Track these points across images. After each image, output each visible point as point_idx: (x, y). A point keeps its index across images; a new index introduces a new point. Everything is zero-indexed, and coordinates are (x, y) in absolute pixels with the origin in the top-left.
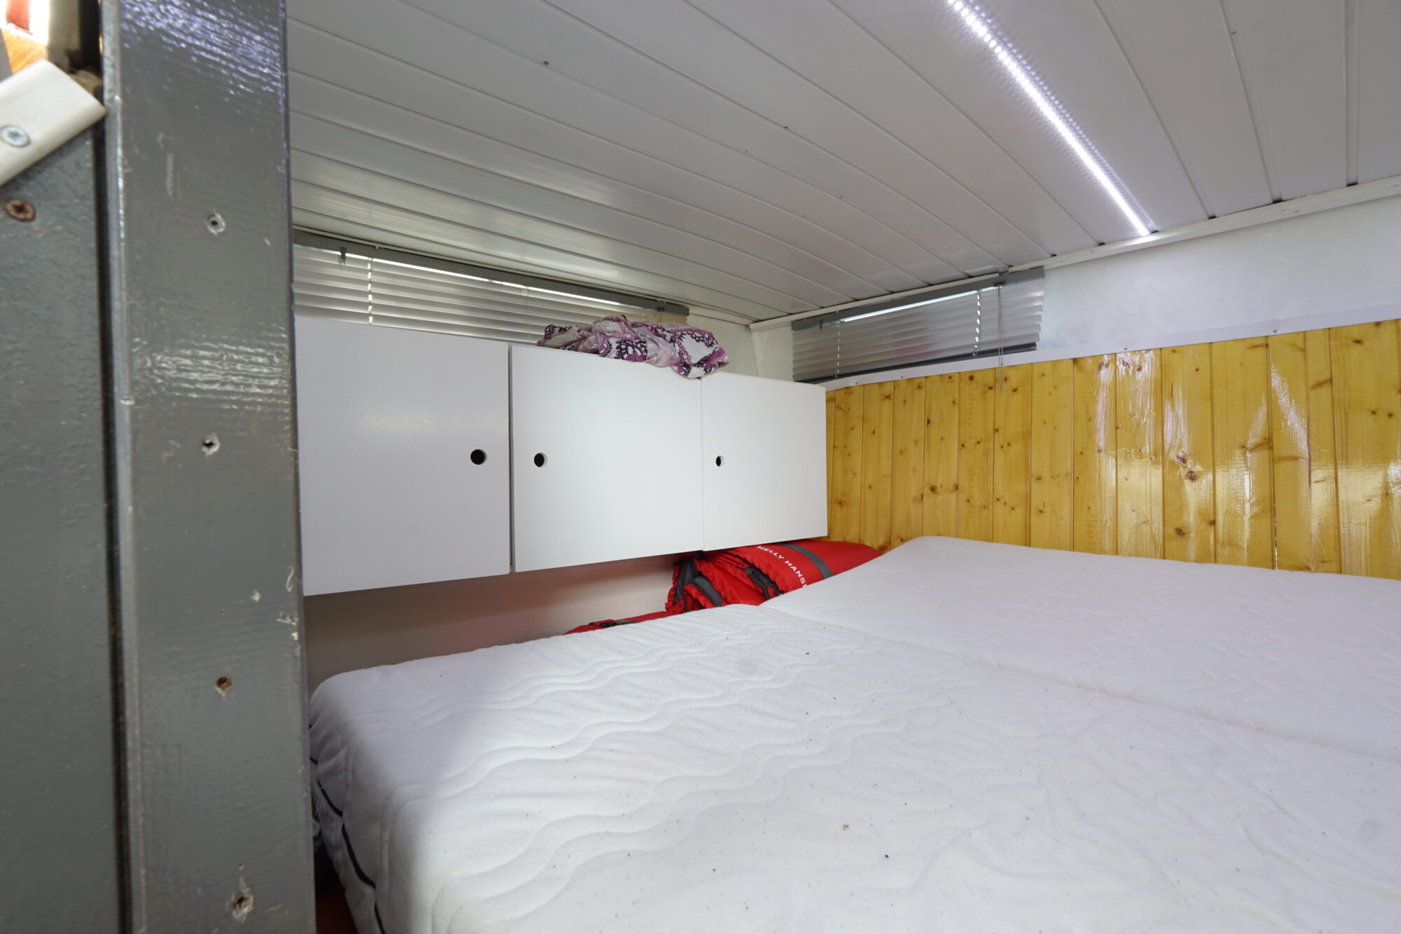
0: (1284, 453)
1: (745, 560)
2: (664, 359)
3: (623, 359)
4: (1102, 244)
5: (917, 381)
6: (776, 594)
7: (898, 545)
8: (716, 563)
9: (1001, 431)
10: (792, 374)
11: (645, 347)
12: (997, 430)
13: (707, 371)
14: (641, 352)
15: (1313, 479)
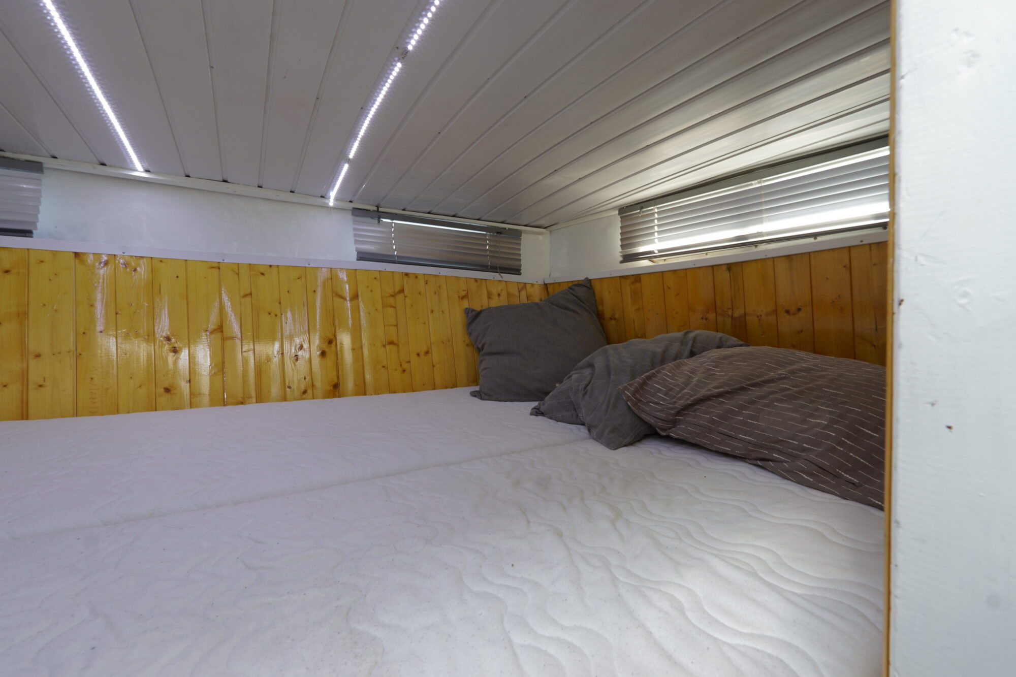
0: (228, 335)
4: (103, 164)
15: (244, 349)
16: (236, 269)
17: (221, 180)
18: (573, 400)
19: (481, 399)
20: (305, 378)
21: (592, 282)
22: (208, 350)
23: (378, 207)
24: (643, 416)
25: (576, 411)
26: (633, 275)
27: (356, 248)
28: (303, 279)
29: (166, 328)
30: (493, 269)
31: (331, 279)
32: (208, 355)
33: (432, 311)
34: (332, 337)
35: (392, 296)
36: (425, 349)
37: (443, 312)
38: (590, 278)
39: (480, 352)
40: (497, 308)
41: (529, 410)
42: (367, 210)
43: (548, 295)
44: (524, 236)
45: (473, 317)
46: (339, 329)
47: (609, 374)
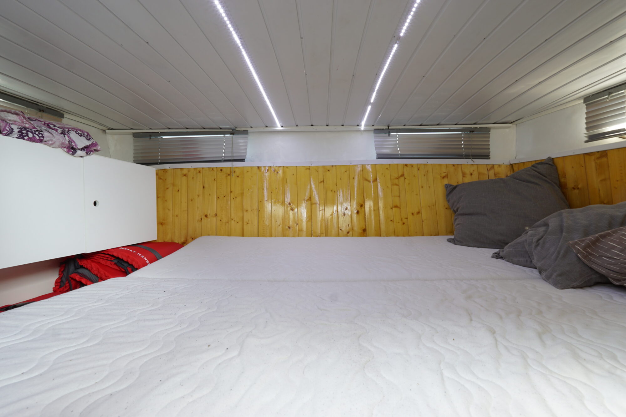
0: (314, 202)
1: (113, 256)
2: (58, 143)
3: (24, 139)
4: (267, 127)
5: (198, 169)
6: (133, 271)
7: (191, 241)
8: (92, 260)
9: (233, 192)
10: (133, 159)
11: (42, 134)
12: (231, 192)
13: (88, 153)
14: (39, 137)
15: (320, 210)
16: (317, 169)
17: (311, 125)
18: (527, 249)
19: (455, 244)
20: (348, 225)
21: (555, 161)
22: (305, 209)
23: (388, 126)
24: (594, 266)
25: (530, 258)
26: (598, 152)
27: (376, 152)
28: (348, 172)
29: (289, 199)
30: (467, 157)
31: (362, 171)
32: (305, 211)
33: (422, 187)
34: (362, 203)
35: (397, 178)
36: (417, 210)
37: (429, 187)
38: (553, 157)
39: (455, 213)
40: (469, 183)
41: (491, 254)
42: (382, 129)
43: (513, 171)
44: (492, 132)
45: (451, 190)
46: (366, 199)
47: (562, 231)
